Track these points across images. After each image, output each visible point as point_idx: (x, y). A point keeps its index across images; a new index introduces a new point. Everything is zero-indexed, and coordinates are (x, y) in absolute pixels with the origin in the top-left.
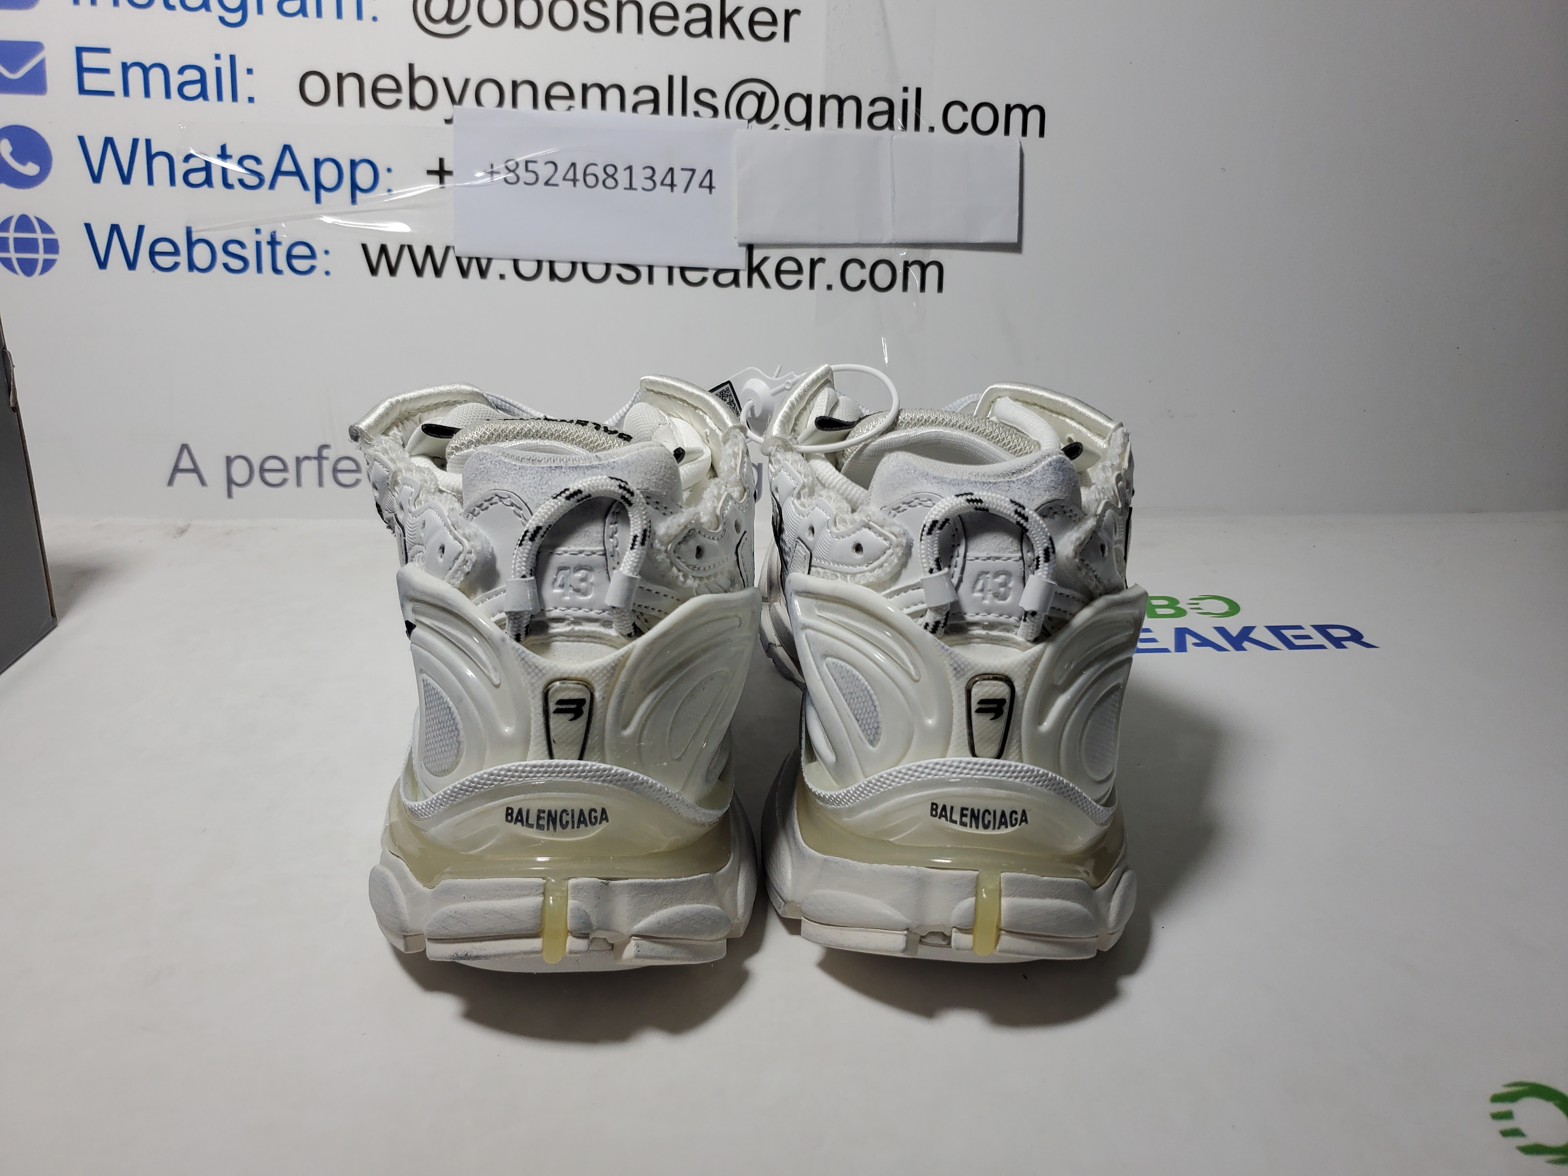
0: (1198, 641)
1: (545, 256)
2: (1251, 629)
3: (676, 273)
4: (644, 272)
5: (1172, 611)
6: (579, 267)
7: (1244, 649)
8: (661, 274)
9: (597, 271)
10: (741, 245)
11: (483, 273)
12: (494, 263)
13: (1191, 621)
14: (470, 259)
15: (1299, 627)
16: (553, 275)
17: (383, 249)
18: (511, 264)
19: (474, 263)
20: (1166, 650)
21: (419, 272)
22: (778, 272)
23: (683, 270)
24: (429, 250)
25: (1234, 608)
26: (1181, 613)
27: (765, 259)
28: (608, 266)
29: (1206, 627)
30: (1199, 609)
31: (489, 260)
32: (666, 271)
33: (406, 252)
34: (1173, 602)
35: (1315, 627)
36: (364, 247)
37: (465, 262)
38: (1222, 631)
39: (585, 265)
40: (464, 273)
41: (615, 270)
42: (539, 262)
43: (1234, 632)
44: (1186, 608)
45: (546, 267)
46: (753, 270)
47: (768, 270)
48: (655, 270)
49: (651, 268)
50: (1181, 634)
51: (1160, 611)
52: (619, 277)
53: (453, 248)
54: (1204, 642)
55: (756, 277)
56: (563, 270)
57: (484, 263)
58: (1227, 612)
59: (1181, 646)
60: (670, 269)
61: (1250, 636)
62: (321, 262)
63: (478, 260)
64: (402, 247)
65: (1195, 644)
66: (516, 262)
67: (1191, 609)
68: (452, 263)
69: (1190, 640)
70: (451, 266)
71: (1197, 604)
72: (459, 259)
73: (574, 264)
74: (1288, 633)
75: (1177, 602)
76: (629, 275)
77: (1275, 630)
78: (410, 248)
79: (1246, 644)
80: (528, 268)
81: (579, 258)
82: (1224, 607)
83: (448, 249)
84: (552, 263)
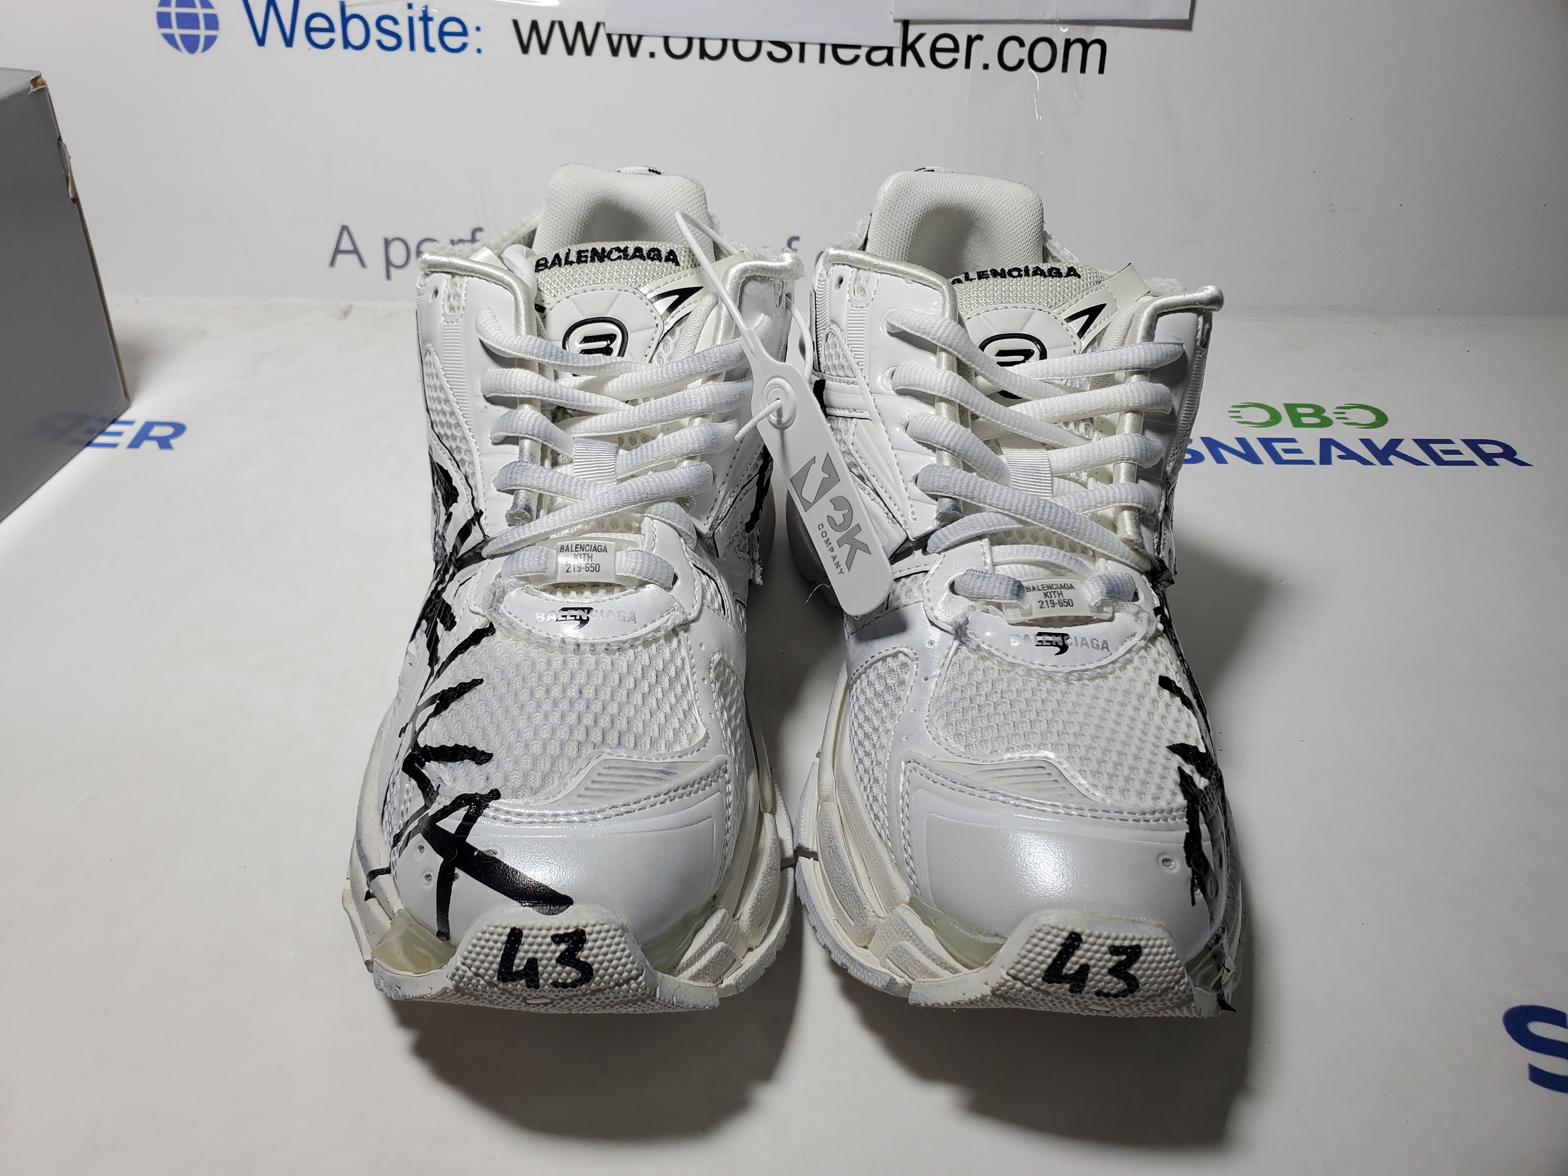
0: (1343, 454)
1: (696, 33)
2: (1399, 441)
3: (828, 50)
4: (796, 49)
5: (1317, 421)
6: (730, 44)
7: (1391, 464)
8: (812, 52)
9: (747, 49)
10: (896, 21)
11: (634, 52)
12: (644, 40)
13: (1337, 432)
14: (621, 36)
15: (1449, 442)
16: (703, 54)
17: (534, 26)
18: (662, 40)
19: (625, 40)
20: (1310, 462)
21: (570, 50)
22: (934, 49)
23: (835, 47)
24: (580, 27)
25: (1381, 419)
26: (1326, 423)
27: (921, 36)
28: (759, 43)
29: (1351, 439)
30: (1346, 418)
31: (640, 37)
32: (818, 48)
33: (557, 28)
34: (1318, 411)
35: (1466, 441)
36: (516, 23)
37: (615, 39)
38: (1368, 443)
39: (735, 42)
40: (615, 52)
41: (766, 47)
42: (690, 40)
43: (1381, 445)
44: (1332, 417)
45: (696, 44)
46: (908, 47)
47: (923, 48)
48: (807, 47)
49: (802, 45)
50: (1326, 445)
51: (1305, 420)
52: (770, 55)
53: (604, 24)
54: (1349, 455)
55: (910, 54)
56: (713, 48)
57: (634, 40)
58: (1374, 423)
59: (1325, 459)
60: (823, 46)
61: (1398, 449)
62: (473, 39)
63: (629, 37)
64: (553, 24)
65: (1340, 457)
66: (666, 39)
67: (1337, 418)
68: (602, 39)
69: (1335, 452)
70: (602, 44)
71: (1344, 413)
72: (609, 36)
73: (725, 42)
74: (1437, 448)
75: (1324, 411)
76: (780, 53)
77: (1424, 444)
78: (561, 24)
79: (1392, 458)
80: (678, 46)
81: (730, 35)
82: (1371, 418)
83: (598, 25)
84: (702, 40)
